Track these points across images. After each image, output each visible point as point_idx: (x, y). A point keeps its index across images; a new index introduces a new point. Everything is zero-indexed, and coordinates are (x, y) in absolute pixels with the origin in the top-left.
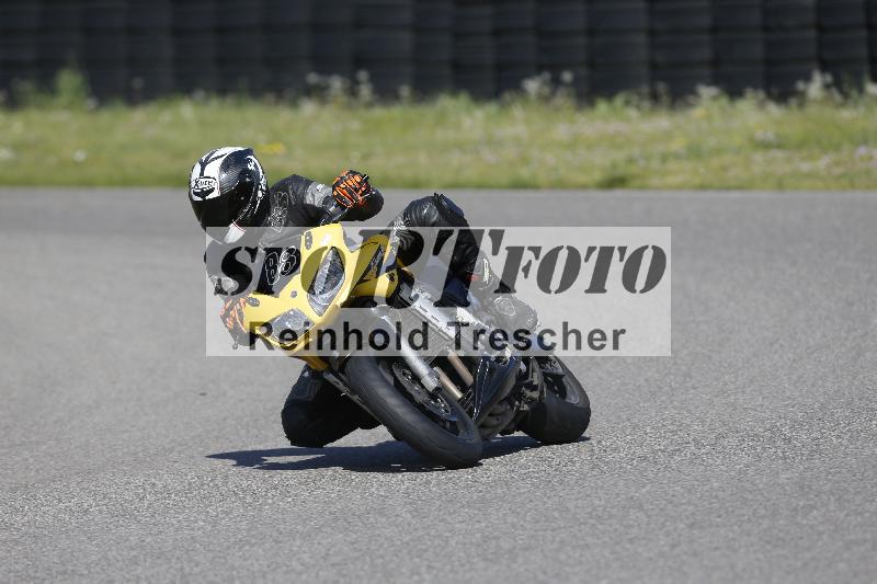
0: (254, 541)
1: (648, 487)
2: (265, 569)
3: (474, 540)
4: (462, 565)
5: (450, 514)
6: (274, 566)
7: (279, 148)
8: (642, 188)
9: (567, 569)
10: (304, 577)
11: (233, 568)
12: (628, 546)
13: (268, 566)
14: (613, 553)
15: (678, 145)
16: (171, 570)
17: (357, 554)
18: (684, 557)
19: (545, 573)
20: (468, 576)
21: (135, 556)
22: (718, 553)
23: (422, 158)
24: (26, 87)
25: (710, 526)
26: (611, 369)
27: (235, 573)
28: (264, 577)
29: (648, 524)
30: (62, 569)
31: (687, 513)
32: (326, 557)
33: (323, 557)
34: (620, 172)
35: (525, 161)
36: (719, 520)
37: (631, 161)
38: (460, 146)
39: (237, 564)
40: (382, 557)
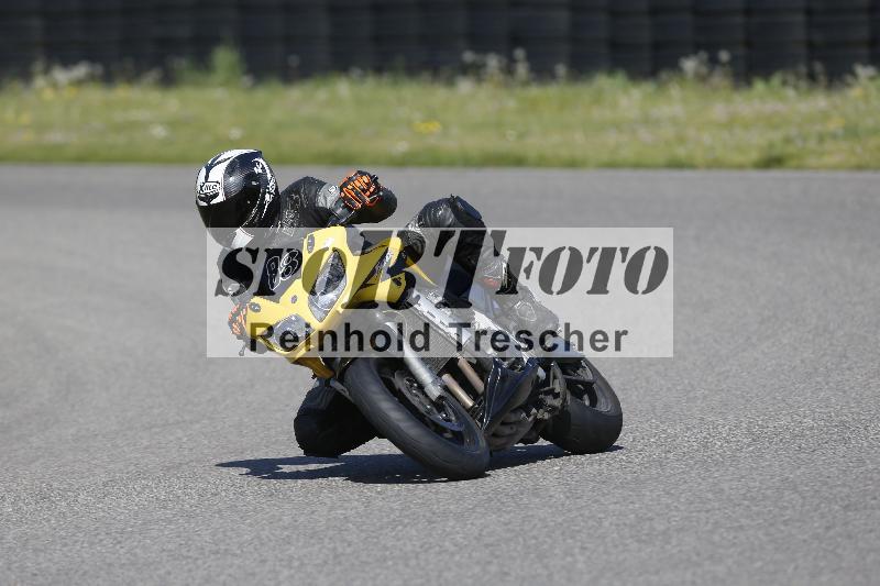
0: (406, 521)
1: (803, 469)
2: (419, 550)
3: (628, 522)
4: (616, 546)
5: (604, 495)
6: (427, 546)
7: (435, 127)
8: (799, 168)
9: (721, 551)
10: (457, 558)
11: (385, 548)
12: (782, 528)
13: (421, 547)
14: (767, 534)
15: (835, 125)
16: (324, 551)
17: (509, 535)
18: (839, 539)
19: (698, 554)
20: (621, 558)
21: (288, 536)
22: (873, 535)
23: (579, 137)
24: (181, 64)
25: (865, 508)
26: (766, 351)
27: (388, 553)
28: (417, 558)
29: (803, 506)
30: (214, 548)
31: (843, 495)
32: (479, 538)
33: (476, 538)
34: (777, 152)
35: (681, 140)
36: (873, 502)
37: (788, 140)
38: (617, 126)
39: (390, 544)
40: (535, 538)
